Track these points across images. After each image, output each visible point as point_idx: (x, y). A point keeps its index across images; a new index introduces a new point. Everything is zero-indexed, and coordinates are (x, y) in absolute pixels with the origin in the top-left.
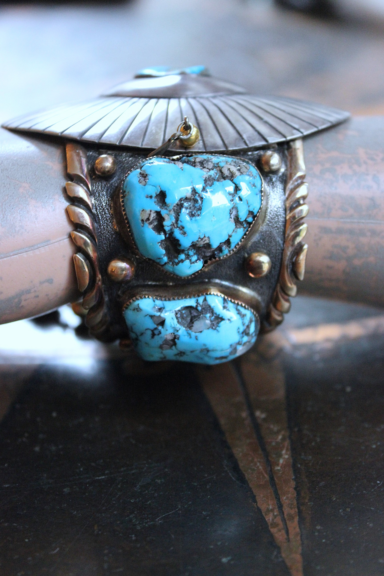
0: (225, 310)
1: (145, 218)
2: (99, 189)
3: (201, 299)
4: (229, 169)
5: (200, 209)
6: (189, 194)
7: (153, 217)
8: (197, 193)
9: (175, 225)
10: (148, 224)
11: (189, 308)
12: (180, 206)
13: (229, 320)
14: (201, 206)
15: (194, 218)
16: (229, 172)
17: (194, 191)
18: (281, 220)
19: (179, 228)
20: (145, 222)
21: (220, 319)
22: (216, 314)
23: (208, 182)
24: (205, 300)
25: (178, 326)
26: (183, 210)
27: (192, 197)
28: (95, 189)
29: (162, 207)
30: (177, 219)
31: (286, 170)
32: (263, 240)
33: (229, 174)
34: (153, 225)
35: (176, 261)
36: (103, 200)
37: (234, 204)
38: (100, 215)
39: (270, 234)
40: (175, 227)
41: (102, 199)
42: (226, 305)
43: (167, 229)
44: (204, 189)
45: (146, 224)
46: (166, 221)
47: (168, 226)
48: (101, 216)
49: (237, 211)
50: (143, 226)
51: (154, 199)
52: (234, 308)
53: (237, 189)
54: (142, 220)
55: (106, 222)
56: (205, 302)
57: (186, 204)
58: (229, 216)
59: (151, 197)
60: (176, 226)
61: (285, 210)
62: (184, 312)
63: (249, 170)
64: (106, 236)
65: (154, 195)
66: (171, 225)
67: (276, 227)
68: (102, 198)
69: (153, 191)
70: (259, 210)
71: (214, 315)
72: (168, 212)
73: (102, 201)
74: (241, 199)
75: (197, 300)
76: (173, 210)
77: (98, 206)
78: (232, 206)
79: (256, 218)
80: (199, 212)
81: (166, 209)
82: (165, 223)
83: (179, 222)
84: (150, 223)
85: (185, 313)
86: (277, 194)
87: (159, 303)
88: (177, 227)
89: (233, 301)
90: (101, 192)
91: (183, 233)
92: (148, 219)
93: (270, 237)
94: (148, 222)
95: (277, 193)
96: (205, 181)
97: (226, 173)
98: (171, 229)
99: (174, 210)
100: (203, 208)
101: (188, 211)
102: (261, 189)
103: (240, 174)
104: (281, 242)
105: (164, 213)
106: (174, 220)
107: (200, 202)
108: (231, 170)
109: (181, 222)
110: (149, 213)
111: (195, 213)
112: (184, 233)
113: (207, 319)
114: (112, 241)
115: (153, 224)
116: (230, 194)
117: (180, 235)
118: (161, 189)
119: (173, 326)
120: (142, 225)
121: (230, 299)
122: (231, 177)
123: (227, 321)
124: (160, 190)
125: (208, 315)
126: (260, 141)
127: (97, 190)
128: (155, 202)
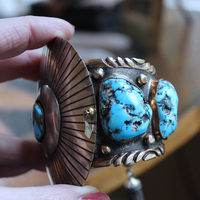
0: (162, 94)
4: (109, 93)
5: (131, 105)
11: (163, 109)
13: (166, 92)
17: (123, 108)
21: (167, 96)
22: (164, 98)
25: (171, 114)
27: (126, 109)
35: (149, 115)
37: (126, 91)
44: (122, 104)
45: (138, 129)
47: (139, 120)
52: (160, 90)
53: (119, 89)
54: (136, 131)
56: (160, 103)
57: (129, 112)
58: (131, 93)
60: (139, 116)
61: (120, 68)
62: (164, 112)
63: (108, 84)
65: (126, 126)
74: (123, 87)
75: (159, 106)
76: (133, 117)
81: (132, 120)
87: (162, 123)
91: (141, 113)
96: (118, 103)
101: (132, 111)
103: (111, 88)
105: (134, 122)
107: (128, 106)
110: (133, 128)
111: (133, 108)
115: (137, 126)
116: (122, 92)
118: (124, 123)
121: (157, 92)
122: (113, 92)
125: (166, 101)
126: (89, 79)
128: (129, 126)
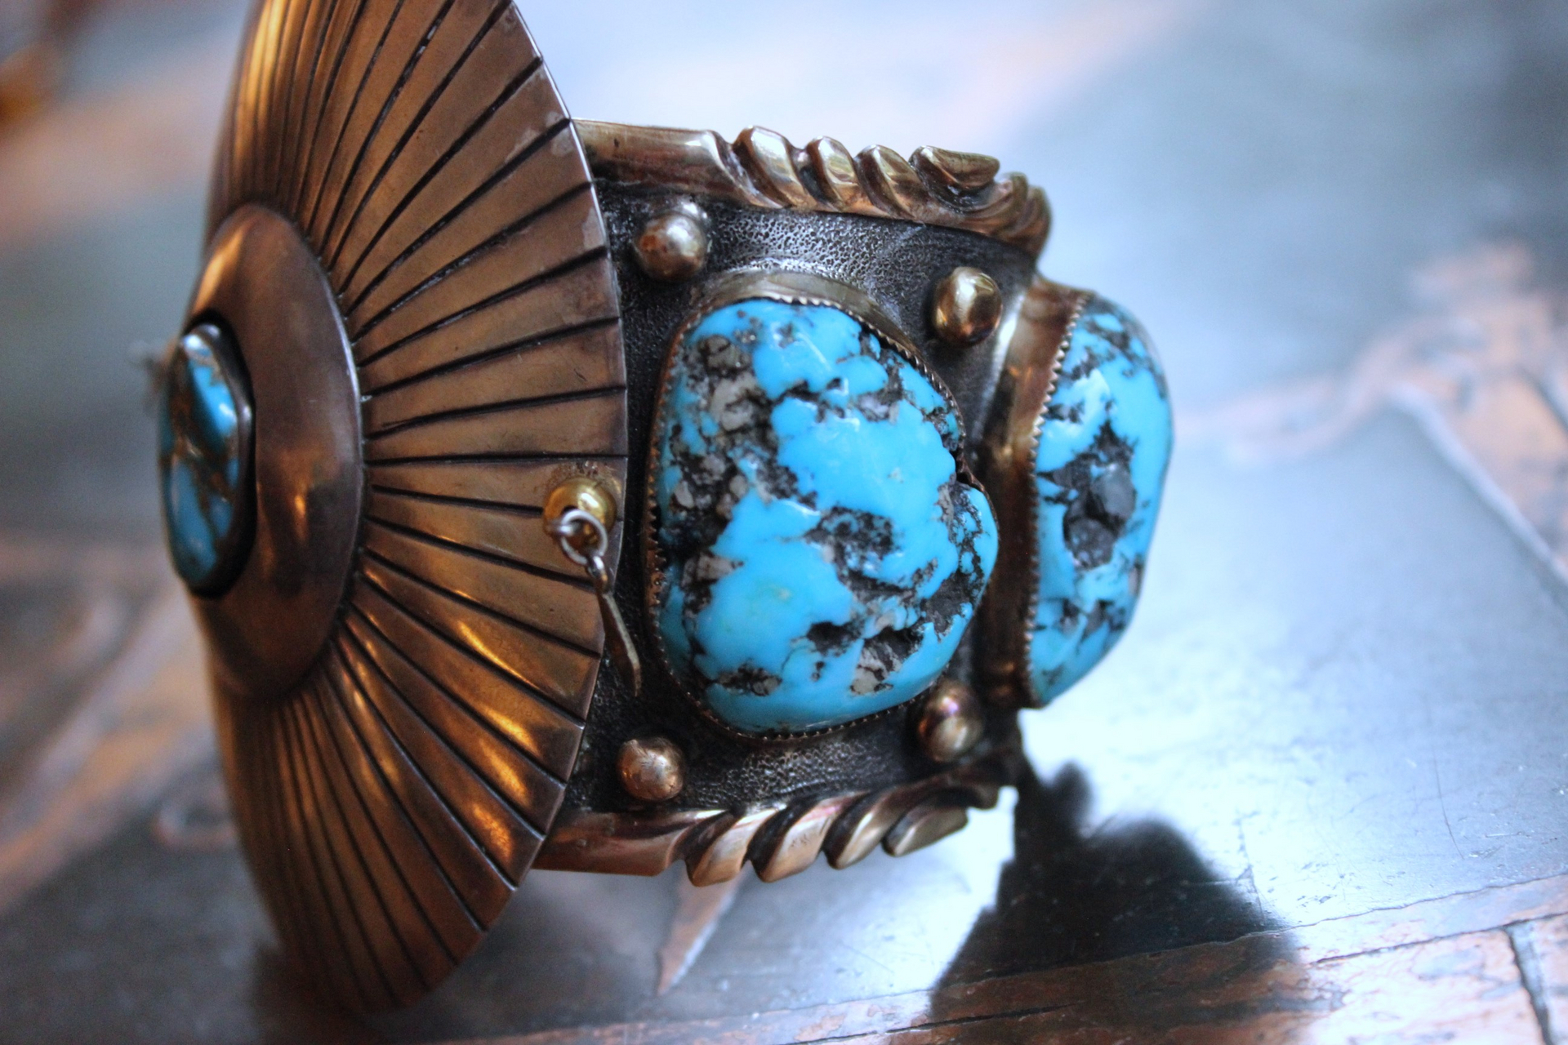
0: (1082, 417)
1: (874, 681)
2: (719, 786)
3: (1048, 488)
4: (729, 407)
5: (868, 519)
6: (826, 551)
7: (875, 658)
8: (819, 527)
9: (908, 594)
10: (891, 672)
11: (1068, 524)
12: (857, 579)
13: (1108, 406)
14: (859, 514)
15: (897, 541)
16: (739, 409)
17: (817, 533)
18: (851, 231)
19: (915, 583)
20: (884, 682)
21: (1108, 438)
22: (1091, 447)
23: (782, 481)
24: (1049, 476)
25: (1116, 560)
26: (869, 568)
27: (830, 543)
28: (717, 798)
29: (855, 633)
30: (892, 590)
31: (693, 198)
32: (899, 288)
33: (746, 408)
34: (894, 657)
35: (973, 577)
36: (752, 777)
37: (851, 405)
38: (796, 784)
39: (886, 265)
40: (913, 596)
41: (751, 780)
42: (1065, 412)
43: (913, 619)
44: (808, 501)
45: (890, 677)
46: (892, 623)
47: (907, 617)
48: (799, 781)
49: (869, 394)
50: (892, 686)
51: (830, 658)
52: (1071, 385)
53: (802, 391)
54: (877, 688)
55: (815, 768)
56: (1056, 477)
57: (852, 562)
58: (883, 424)
59: (820, 665)
60: (910, 593)
61: (823, 214)
62: (1075, 541)
63: (732, 339)
64: (852, 766)
65: (817, 657)
66: (906, 607)
67: (868, 246)
68: (747, 779)
69: (805, 659)
70: (847, 314)
71: (1095, 451)
72: (873, 618)
73: (756, 778)
74: (836, 383)
75: (1048, 499)
76: (869, 604)
77: (768, 792)
78: (857, 412)
79: (871, 327)
80: (878, 524)
81: (863, 622)
82: (898, 625)
83: (902, 585)
84: (890, 666)
85: (1079, 536)
86: (771, 237)
87: (1045, 613)
88: (913, 590)
89: (1052, 387)
90: (729, 781)
91: (929, 573)
92: (878, 674)
93: (893, 267)
94: (885, 674)
95: (767, 235)
96: (782, 494)
97: (742, 416)
98: (915, 606)
99: (866, 600)
100: (865, 509)
101: (873, 555)
102: (788, 307)
103: (747, 375)
104: (909, 232)
105: (872, 629)
106: (895, 600)
107: (846, 518)
108: (732, 399)
109: (902, 579)
110: (862, 670)
111: (879, 535)
112: (931, 567)
113: (1104, 471)
114: (868, 748)
115: (891, 658)
116: (821, 416)
117: (932, 579)
118: (801, 637)
119: (1115, 576)
120: (888, 687)
121: (1048, 398)
122: (762, 403)
123: (1114, 411)
124: (806, 642)
125: (1095, 470)
126: (599, 273)
127: (720, 793)
128: (837, 655)
